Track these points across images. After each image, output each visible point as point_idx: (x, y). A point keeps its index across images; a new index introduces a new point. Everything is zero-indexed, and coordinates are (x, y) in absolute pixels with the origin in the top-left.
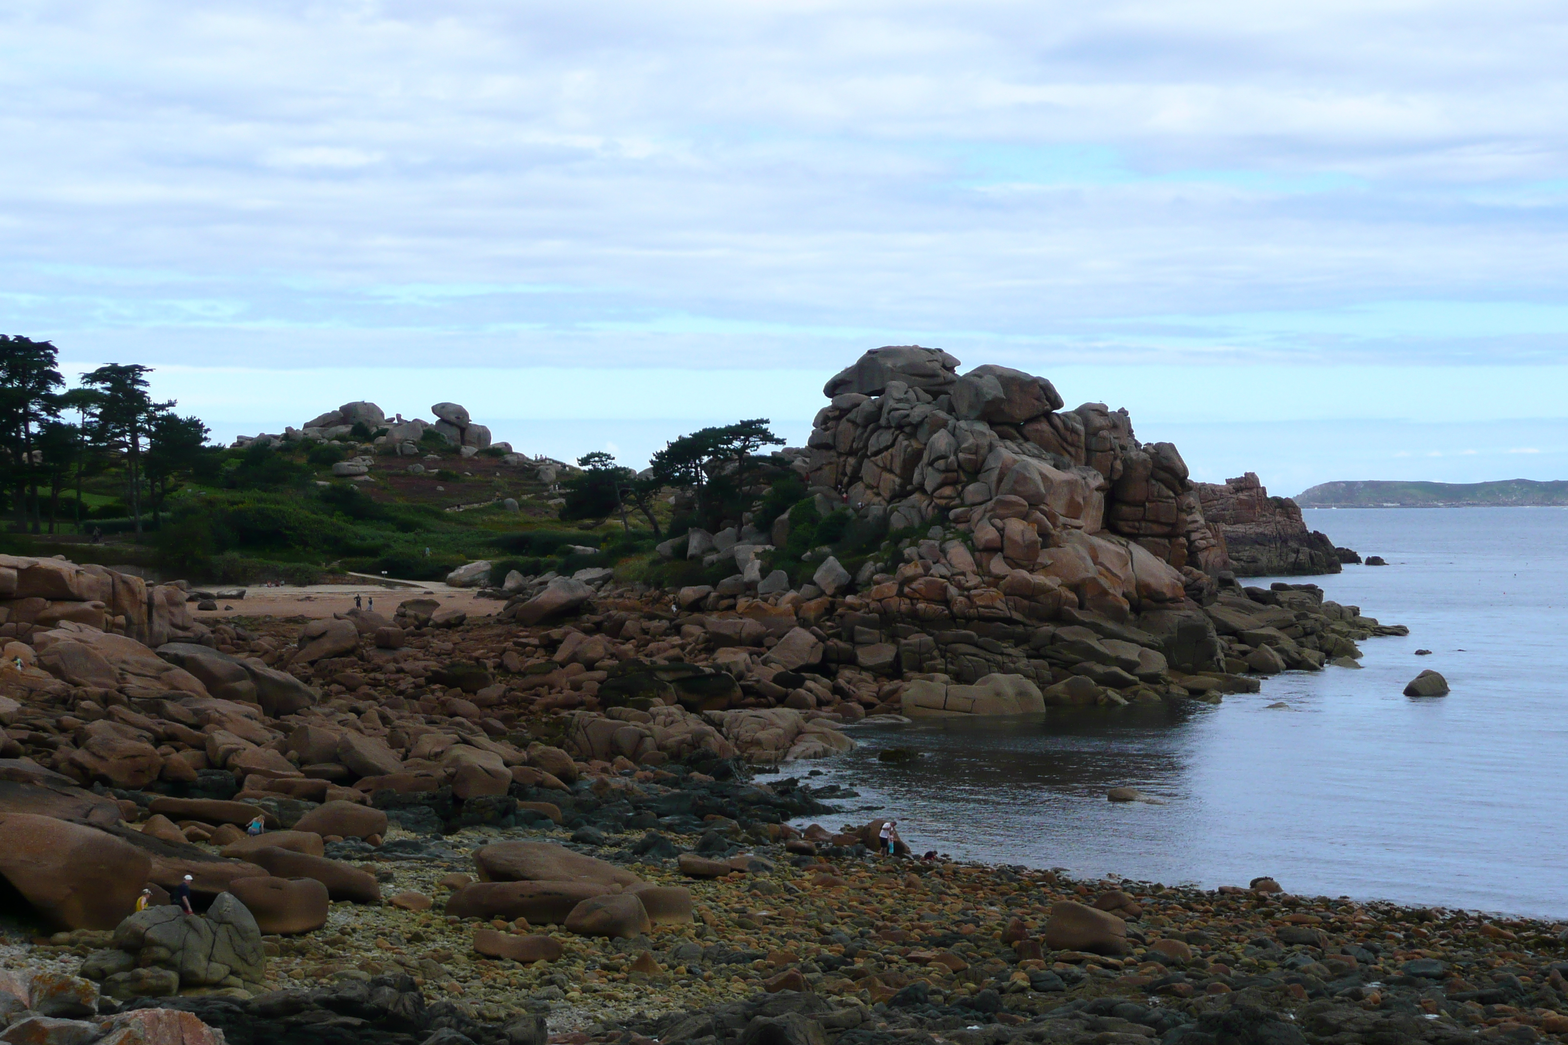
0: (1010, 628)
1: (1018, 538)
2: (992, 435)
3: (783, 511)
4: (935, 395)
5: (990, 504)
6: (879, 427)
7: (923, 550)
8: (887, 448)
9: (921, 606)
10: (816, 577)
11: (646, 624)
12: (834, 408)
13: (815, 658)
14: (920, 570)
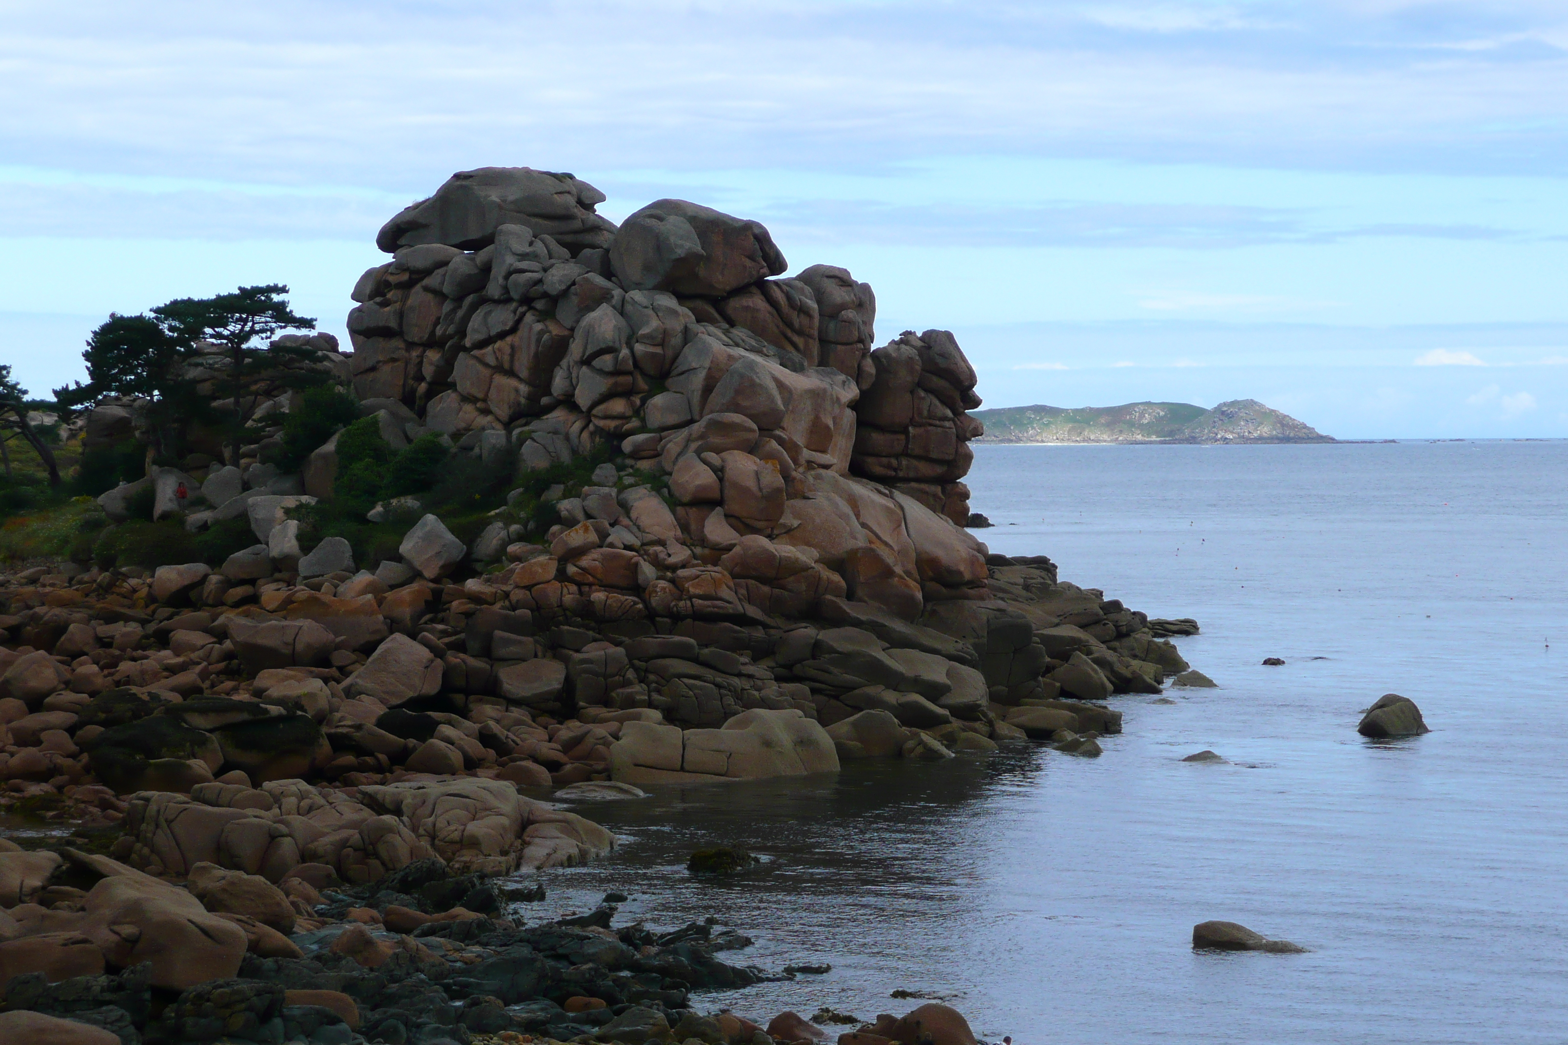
0: (744, 632)
1: (751, 484)
2: (686, 314)
3: (324, 439)
4: (575, 250)
5: (697, 428)
6: (484, 301)
7: (592, 503)
8: (502, 335)
9: (599, 596)
10: (406, 547)
11: (103, 630)
12: (396, 268)
13: (432, 687)
14: (593, 537)
